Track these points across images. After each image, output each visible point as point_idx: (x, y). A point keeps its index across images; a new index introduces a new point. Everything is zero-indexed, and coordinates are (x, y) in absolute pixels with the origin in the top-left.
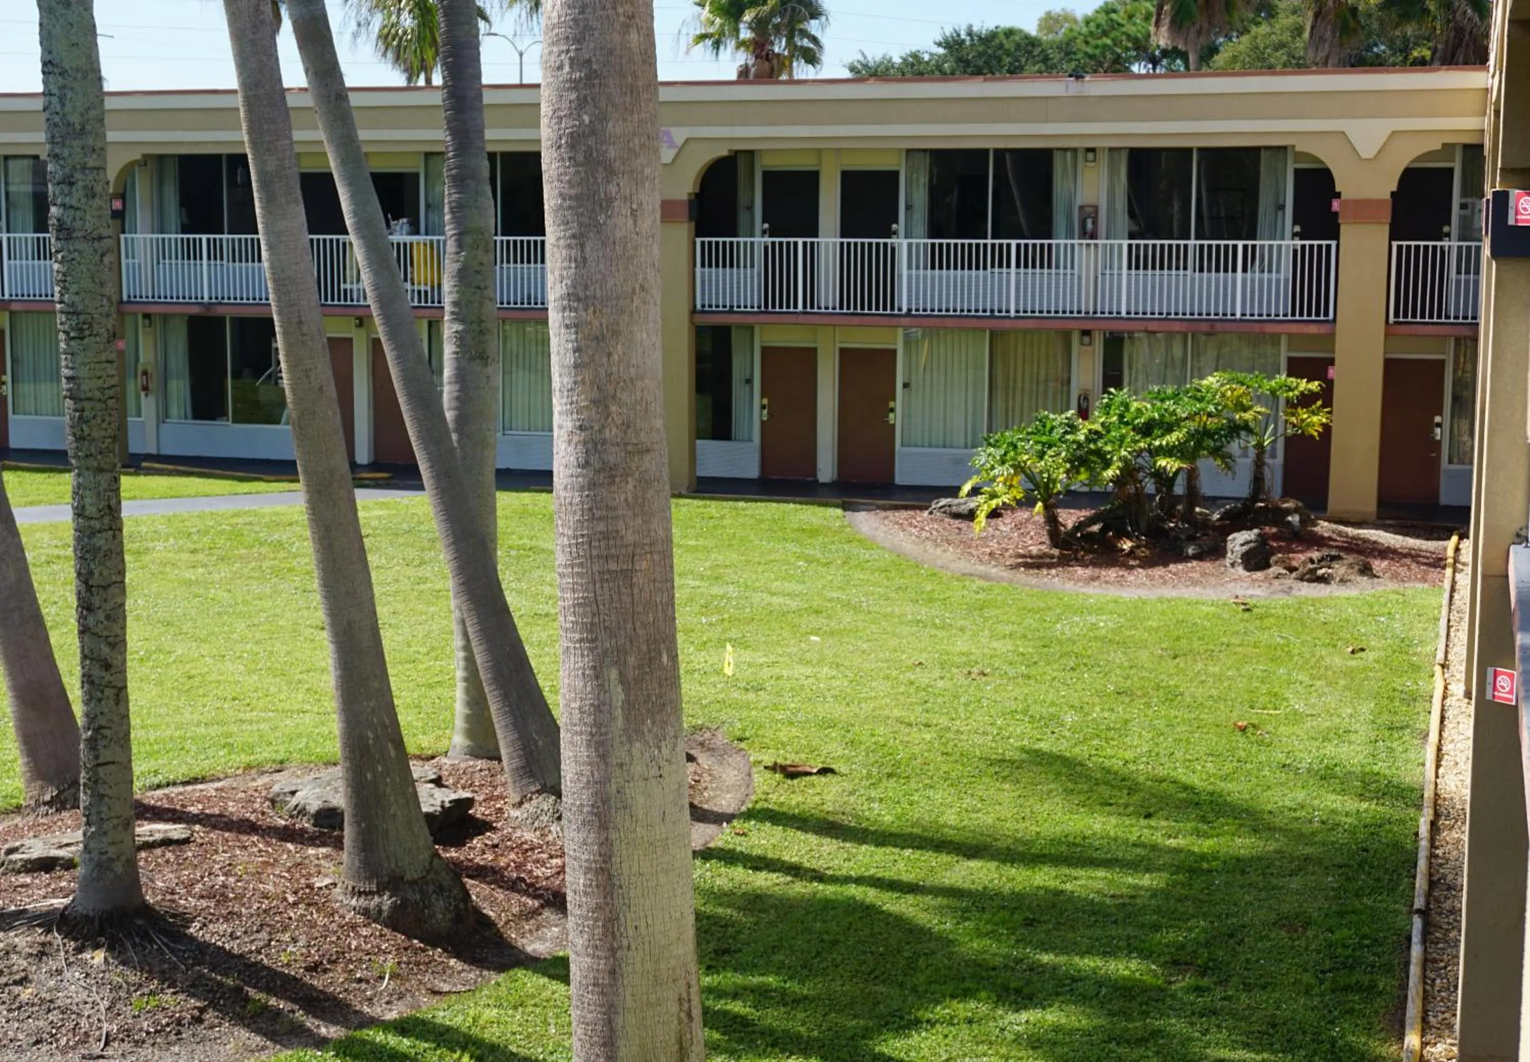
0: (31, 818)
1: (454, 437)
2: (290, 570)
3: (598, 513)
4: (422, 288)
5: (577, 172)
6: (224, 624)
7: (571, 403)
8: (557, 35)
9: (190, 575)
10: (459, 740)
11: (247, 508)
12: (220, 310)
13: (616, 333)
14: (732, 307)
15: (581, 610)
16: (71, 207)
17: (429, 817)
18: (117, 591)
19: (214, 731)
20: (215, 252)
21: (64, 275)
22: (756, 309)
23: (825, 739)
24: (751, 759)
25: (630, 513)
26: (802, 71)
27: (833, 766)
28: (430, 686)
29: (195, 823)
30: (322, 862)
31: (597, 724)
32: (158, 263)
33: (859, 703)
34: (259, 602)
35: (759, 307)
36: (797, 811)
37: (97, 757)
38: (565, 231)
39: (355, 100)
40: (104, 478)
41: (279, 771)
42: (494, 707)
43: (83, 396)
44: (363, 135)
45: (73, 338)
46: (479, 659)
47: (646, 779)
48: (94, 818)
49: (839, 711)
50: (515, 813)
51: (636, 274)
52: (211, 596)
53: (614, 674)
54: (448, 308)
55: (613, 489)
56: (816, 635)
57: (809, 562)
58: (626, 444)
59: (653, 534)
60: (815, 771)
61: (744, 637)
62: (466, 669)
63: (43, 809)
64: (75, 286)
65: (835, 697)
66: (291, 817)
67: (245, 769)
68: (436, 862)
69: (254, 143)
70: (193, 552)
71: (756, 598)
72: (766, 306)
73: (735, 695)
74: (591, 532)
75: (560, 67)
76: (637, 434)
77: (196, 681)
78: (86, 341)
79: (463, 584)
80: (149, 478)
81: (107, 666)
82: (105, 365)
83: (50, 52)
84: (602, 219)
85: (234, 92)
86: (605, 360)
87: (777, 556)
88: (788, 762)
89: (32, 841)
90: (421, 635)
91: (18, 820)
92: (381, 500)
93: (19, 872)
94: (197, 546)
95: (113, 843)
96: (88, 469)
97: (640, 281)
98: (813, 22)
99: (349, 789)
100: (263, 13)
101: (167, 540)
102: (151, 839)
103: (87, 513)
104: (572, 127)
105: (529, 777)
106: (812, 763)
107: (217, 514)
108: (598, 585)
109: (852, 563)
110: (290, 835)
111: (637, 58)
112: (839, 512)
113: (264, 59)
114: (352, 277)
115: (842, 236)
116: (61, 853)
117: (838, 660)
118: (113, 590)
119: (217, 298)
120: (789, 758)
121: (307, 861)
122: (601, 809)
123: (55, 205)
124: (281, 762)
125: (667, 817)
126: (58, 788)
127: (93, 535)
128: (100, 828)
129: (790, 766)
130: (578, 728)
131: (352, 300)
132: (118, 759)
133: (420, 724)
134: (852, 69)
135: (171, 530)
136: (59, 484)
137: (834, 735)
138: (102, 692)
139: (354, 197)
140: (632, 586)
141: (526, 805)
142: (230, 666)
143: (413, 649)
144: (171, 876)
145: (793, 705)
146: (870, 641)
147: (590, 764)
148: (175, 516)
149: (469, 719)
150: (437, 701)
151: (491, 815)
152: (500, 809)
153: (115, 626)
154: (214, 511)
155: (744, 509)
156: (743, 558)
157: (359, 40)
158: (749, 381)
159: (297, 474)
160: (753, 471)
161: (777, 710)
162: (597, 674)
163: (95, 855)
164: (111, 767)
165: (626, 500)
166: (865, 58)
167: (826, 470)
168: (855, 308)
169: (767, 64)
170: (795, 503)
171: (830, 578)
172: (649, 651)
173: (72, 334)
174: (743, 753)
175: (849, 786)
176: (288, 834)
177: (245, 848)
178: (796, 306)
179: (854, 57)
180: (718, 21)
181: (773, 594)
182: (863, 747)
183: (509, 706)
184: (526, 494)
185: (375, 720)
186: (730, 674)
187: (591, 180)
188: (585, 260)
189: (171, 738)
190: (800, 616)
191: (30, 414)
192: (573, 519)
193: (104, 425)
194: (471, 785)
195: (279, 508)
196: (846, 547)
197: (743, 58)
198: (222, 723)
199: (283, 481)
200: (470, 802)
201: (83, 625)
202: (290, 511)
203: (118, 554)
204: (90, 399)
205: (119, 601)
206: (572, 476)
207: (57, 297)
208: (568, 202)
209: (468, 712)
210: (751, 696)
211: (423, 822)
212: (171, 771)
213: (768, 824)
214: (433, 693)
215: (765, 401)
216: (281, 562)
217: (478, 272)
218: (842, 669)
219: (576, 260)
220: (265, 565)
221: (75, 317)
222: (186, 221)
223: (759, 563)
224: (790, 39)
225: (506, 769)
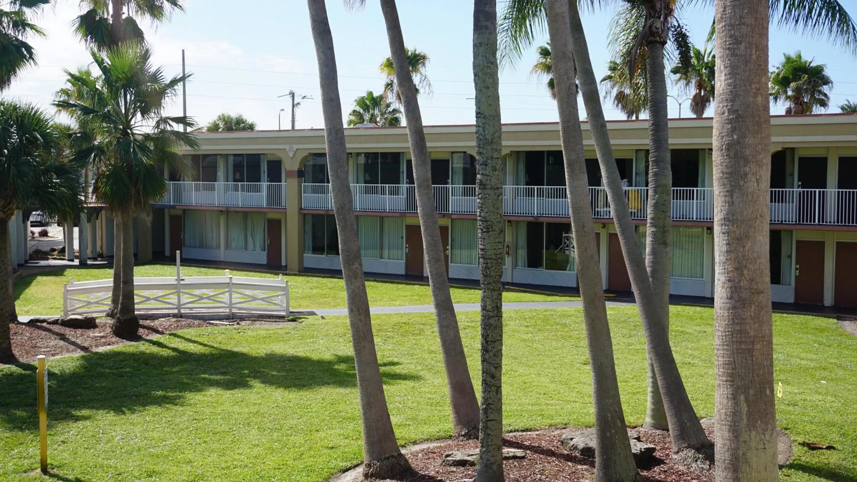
0: (456, 442)
1: (651, 279)
2: (570, 337)
3: (736, 321)
4: (633, 211)
5: (730, 162)
6: (540, 360)
7: (725, 269)
8: (722, 98)
9: (525, 337)
10: (648, 420)
11: (551, 308)
12: (542, 220)
13: (747, 237)
14: (782, 221)
15: (727, 366)
16: (486, 175)
17: (634, 454)
18: (499, 344)
19: (534, 408)
20: (540, 194)
21: (482, 204)
22: (794, 223)
23: (830, 432)
24: (792, 439)
25: (752, 322)
26: (817, 110)
27: (834, 446)
28: (634, 394)
29: (527, 450)
30: (585, 472)
31: (733, 421)
32: (515, 198)
33: (847, 415)
34: (555, 351)
35: (796, 221)
36: (815, 466)
37: (487, 417)
38: (724, 188)
39: (609, 126)
40: (495, 294)
41: (565, 428)
42: (666, 406)
43: (488, 257)
44: (612, 142)
45: (485, 232)
46: (660, 383)
47: (757, 449)
48: (485, 444)
49: (837, 418)
50: (675, 457)
51: (758, 209)
52: (535, 347)
53: (742, 397)
54: (649, 221)
55: (744, 310)
56: (824, 380)
57: (820, 345)
58: (751, 289)
59: (763, 332)
60: (824, 447)
61: (787, 379)
62: (653, 387)
63: (461, 438)
64: (486, 209)
65: (835, 412)
66: (571, 450)
67: (549, 426)
68: (638, 477)
69: (566, 147)
70: (527, 326)
71: (793, 360)
72: (799, 221)
73: (783, 407)
74: (733, 330)
75: (723, 113)
76: (757, 284)
77: (527, 385)
78: (490, 233)
79: (653, 347)
80: (508, 293)
81: (493, 377)
82: (498, 244)
83: (479, 108)
84: (742, 183)
85: (558, 123)
86: (742, 249)
87: (803, 341)
88: (811, 442)
89: (457, 452)
90: (629, 370)
91: (450, 442)
92: (611, 306)
93: (451, 466)
94: (529, 324)
95: (493, 456)
96: (488, 289)
97: (760, 212)
98: (824, 86)
99: (599, 440)
100: (572, 90)
101: (516, 321)
102: (508, 455)
103: (487, 309)
104: (728, 141)
105: (682, 440)
106: (823, 443)
107: (537, 310)
108: (736, 355)
109: (843, 346)
110: (570, 459)
111: (761, 109)
112: (835, 321)
113: (572, 110)
114: (601, 205)
115: (838, 188)
116: (469, 458)
117: (835, 393)
118: (497, 343)
119: (540, 214)
120: (811, 440)
121: (577, 471)
122: (735, 462)
123: (479, 174)
124: (566, 424)
125: (767, 468)
126: (468, 429)
127: (489, 318)
128: (487, 449)
129: (812, 444)
130: (724, 422)
131: (601, 216)
132: (497, 419)
133: (629, 411)
134: (843, 108)
135: (517, 316)
136: (469, 294)
137: (834, 430)
138: (491, 388)
139: (608, 171)
140: (752, 356)
141: (680, 453)
142: (543, 379)
143: (626, 376)
144: (516, 473)
145: (812, 414)
146: (852, 384)
147: (730, 440)
148: (519, 310)
149: (653, 410)
150: (637, 401)
151: (663, 456)
152: (668, 454)
153: (497, 359)
154: (536, 309)
155: (786, 317)
156: (786, 341)
157: (606, 100)
158: (790, 257)
159: (579, 293)
160: (791, 299)
161: (804, 415)
162: (734, 397)
163: (485, 461)
164: (494, 422)
165: (750, 315)
166: (849, 103)
167: (828, 299)
168: (845, 223)
169: (801, 107)
170: (812, 315)
171: (831, 353)
172: (760, 388)
173: (484, 230)
174: (787, 435)
175: (842, 456)
176: (569, 458)
177: (550, 463)
178: (814, 221)
179: (844, 103)
180: (777, 87)
181: (802, 359)
182: (850, 437)
183: (673, 405)
184: (679, 306)
185: (612, 409)
186: (780, 397)
187: (737, 165)
188: (733, 202)
189: (517, 410)
190: (816, 370)
191: (458, 263)
192: (724, 323)
193: (496, 270)
194: (654, 442)
195: (565, 308)
196: (839, 338)
197: (788, 104)
198: (539, 405)
199: (567, 296)
200: (654, 450)
201: (484, 358)
202: (570, 310)
203: (500, 327)
204: (491, 259)
205: (499, 348)
206: (724, 303)
207: (478, 214)
208: (725, 175)
209: (653, 407)
210: (791, 408)
211: (632, 457)
212: (516, 425)
213: (801, 472)
214: (635, 397)
215: (798, 266)
216: (566, 333)
217: (663, 204)
218: (838, 398)
219: (728, 203)
220: (558, 334)
221: (486, 223)
222: (528, 180)
223: (794, 344)
224: (812, 95)
225: (671, 435)
